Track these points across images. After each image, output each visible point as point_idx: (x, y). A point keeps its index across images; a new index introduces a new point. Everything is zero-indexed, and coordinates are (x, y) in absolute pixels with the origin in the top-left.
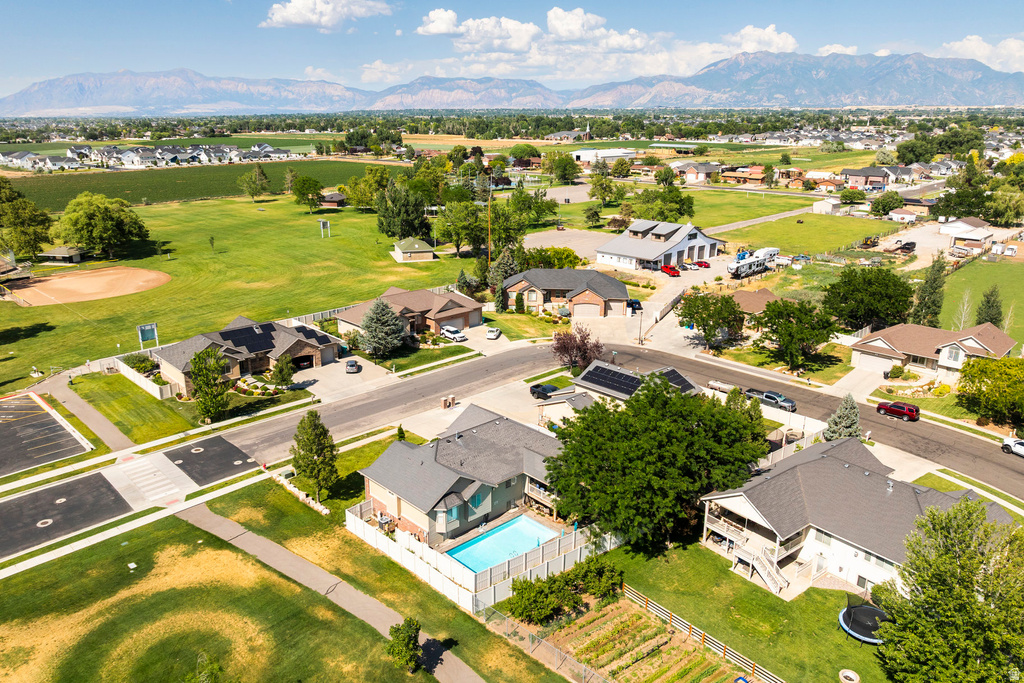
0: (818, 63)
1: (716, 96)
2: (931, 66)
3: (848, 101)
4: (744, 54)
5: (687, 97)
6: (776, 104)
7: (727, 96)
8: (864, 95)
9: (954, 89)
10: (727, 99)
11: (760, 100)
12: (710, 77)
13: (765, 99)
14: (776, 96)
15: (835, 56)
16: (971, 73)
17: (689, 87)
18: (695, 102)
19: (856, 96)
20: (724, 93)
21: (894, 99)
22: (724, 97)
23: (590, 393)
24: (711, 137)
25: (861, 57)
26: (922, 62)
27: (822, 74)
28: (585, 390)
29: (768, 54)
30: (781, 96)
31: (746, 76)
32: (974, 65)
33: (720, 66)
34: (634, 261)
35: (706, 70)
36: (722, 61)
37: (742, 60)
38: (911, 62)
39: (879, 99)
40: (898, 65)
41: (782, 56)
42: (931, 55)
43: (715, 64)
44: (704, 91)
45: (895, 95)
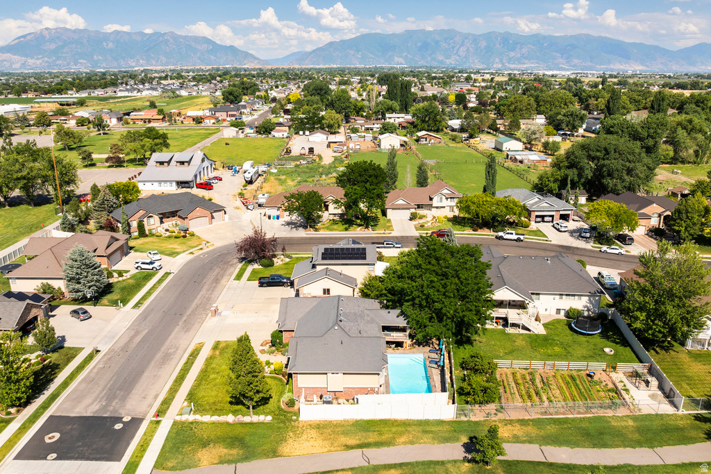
0: (106, 37)
1: (31, 61)
2: (182, 40)
3: (134, 64)
4: (47, 29)
5: (5, 63)
6: (83, 67)
7: (40, 61)
8: (143, 59)
9: (198, 56)
10: (41, 64)
11: (69, 64)
12: (22, 46)
13: (72, 63)
14: (80, 61)
15: (117, 32)
16: (205, 45)
17: (5, 55)
18: (14, 66)
19: (138, 61)
20: (38, 59)
21: (164, 62)
22: (38, 62)
23: (330, 267)
24: (70, 92)
25: (135, 33)
26: (176, 38)
27: (111, 45)
28: (326, 267)
29: (66, 29)
30: (85, 62)
31: (53, 46)
32: (206, 40)
33: (29, 38)
34: (174, 183)
35: (17, 41)
36: (29, 34)
37: (46, 33)
38: (169, 38)
39: (154, 62)
40: (161, 39)
41: (77, 31)
42: (179, 33)
43: (24, 36)
44: (19, 57)
45: (164, 60)
